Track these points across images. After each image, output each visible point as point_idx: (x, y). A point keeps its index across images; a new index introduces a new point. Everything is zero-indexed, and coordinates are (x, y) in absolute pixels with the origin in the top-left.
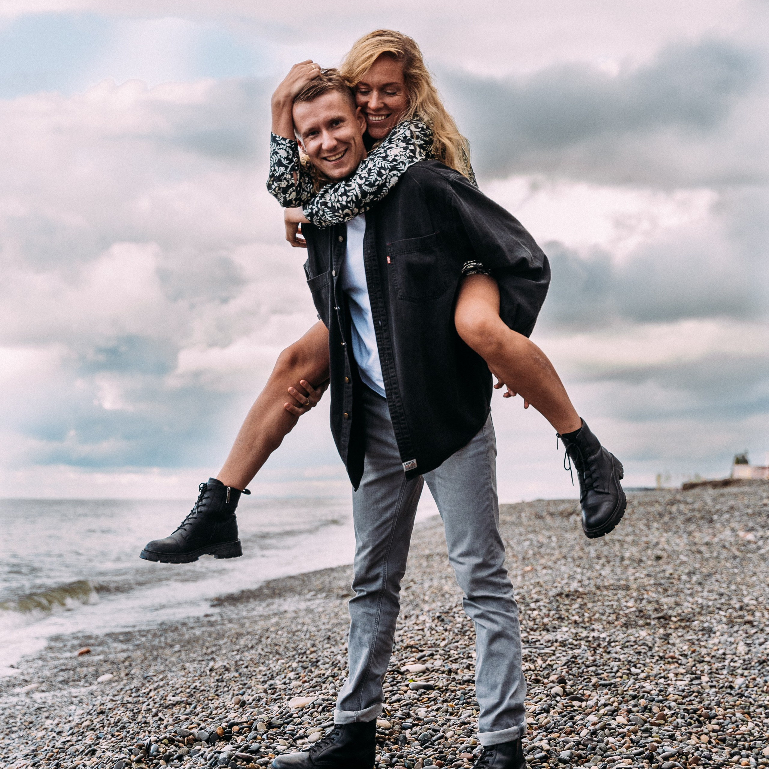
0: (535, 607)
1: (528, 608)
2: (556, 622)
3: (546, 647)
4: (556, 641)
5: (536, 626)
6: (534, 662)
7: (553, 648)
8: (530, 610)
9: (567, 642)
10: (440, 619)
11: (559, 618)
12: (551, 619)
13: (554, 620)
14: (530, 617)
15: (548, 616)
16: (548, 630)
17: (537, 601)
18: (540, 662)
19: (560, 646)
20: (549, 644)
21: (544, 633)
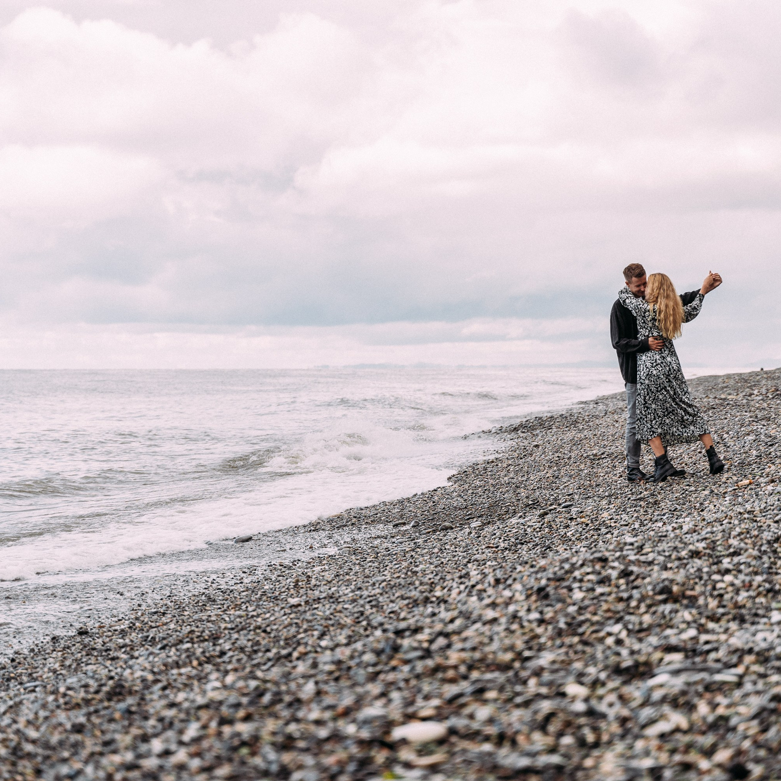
0: (730, 567)
1: (714, 568)
2: (763, 600)
3: (729, 666)
4: (750, 651)
5: (721, 610)
6: (691, 708)
7: (740, 670)
8: (719, 572)
9: (772, 653)
10: (543, 594)
11: (769, 591)
12: (752, 593)
13: (759, 594)
14: (714, 588)
15: (748, 586)
16: (742, 620)
17: (736, 553)
18: (703, 708)
19: (756, 662)
20: (735, 659)
21: (733, 626)
